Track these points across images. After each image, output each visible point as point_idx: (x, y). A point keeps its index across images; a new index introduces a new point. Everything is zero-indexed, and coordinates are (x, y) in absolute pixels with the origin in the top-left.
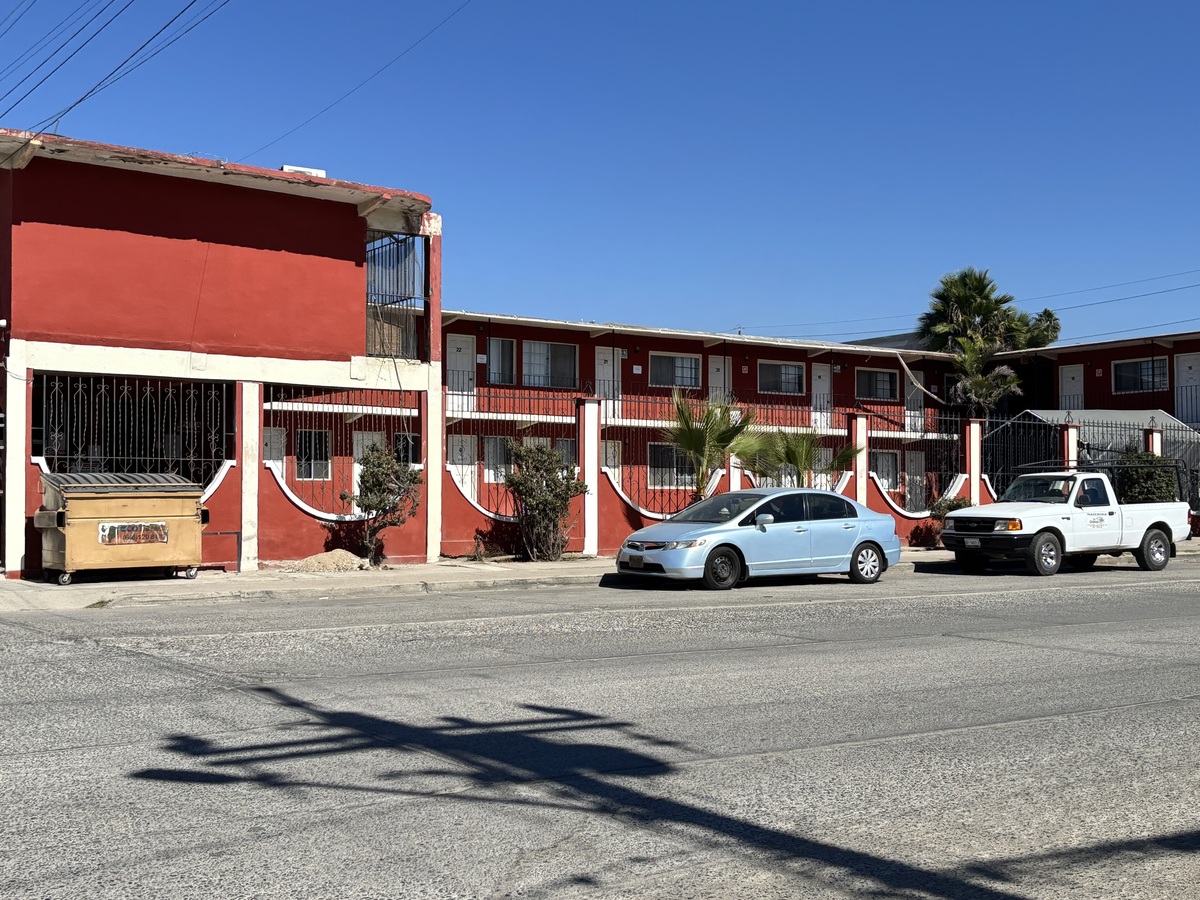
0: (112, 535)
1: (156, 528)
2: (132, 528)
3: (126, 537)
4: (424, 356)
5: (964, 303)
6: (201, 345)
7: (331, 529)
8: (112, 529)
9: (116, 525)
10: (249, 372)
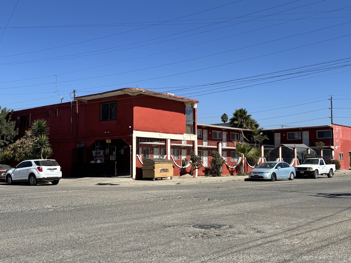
0: (161, 171)
1: (167, 169)
2: (164, 169)
3: (163, 171)
4: (194, 134)
5: (241, 116)
6: (161, 131)
7: (181, 170)
8: (161, 169)
9: (162, 169)
10: (169, 136)
